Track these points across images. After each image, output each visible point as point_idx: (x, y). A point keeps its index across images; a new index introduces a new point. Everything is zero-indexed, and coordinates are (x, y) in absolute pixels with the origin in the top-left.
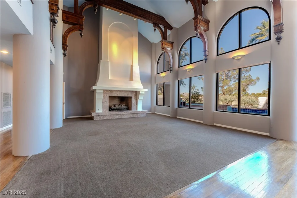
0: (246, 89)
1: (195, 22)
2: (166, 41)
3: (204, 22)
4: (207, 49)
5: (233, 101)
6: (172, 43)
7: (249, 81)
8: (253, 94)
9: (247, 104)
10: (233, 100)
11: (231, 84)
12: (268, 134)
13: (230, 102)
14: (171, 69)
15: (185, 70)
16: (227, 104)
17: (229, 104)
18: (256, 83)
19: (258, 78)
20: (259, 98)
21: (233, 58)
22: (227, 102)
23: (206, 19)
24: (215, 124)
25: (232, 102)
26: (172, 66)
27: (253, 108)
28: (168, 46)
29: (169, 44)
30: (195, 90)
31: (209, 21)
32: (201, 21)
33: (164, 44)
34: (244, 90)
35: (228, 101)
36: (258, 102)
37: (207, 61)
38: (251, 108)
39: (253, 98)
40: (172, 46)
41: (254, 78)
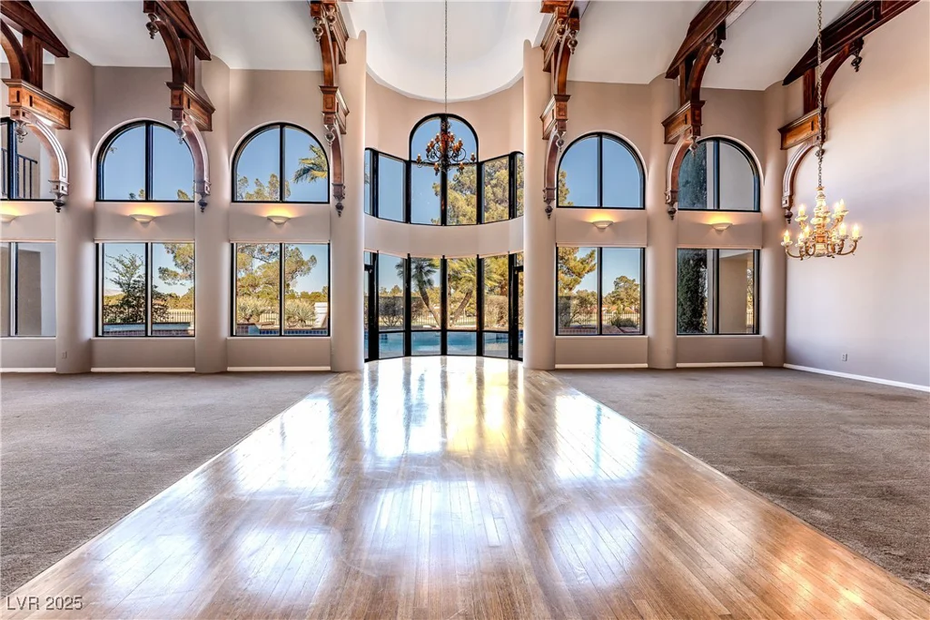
0: (291, 283)
1: (173, 97)
2: (36, 90)
3: (198, 107)
4: (206, 179)
5: (262, 312)
6: (66, 108)
7: (297, 262)
8: (304, 295)
9: (292, 319)
10: (261, 309)
11: (255, 268)
12: (328, 368)
13: (255, 316)
14: (62, 199)
15: (127, 217)
16: (248, 319)
17: (251, 321)
18: (309, 269)
19: (313, 259)
20: (317, 304)
21: (269, 219)
22: (246, 315)
23: (205, 102)
24: (229, 369)
25: (258, 315)
26: (66, 189)
27: (305, 328)
28: (49, 111)
29: (50, 107)
30: (139, 277)
31: (213, 110)
32: (191, 100)
33: (27, 98)
34: (288, 285)
35: (249, 312)
36: (313, 313)
37: (206, 208)
38: (301, 328)
39: (305, 304)
40: (68, 119)
41: (306, 257)
